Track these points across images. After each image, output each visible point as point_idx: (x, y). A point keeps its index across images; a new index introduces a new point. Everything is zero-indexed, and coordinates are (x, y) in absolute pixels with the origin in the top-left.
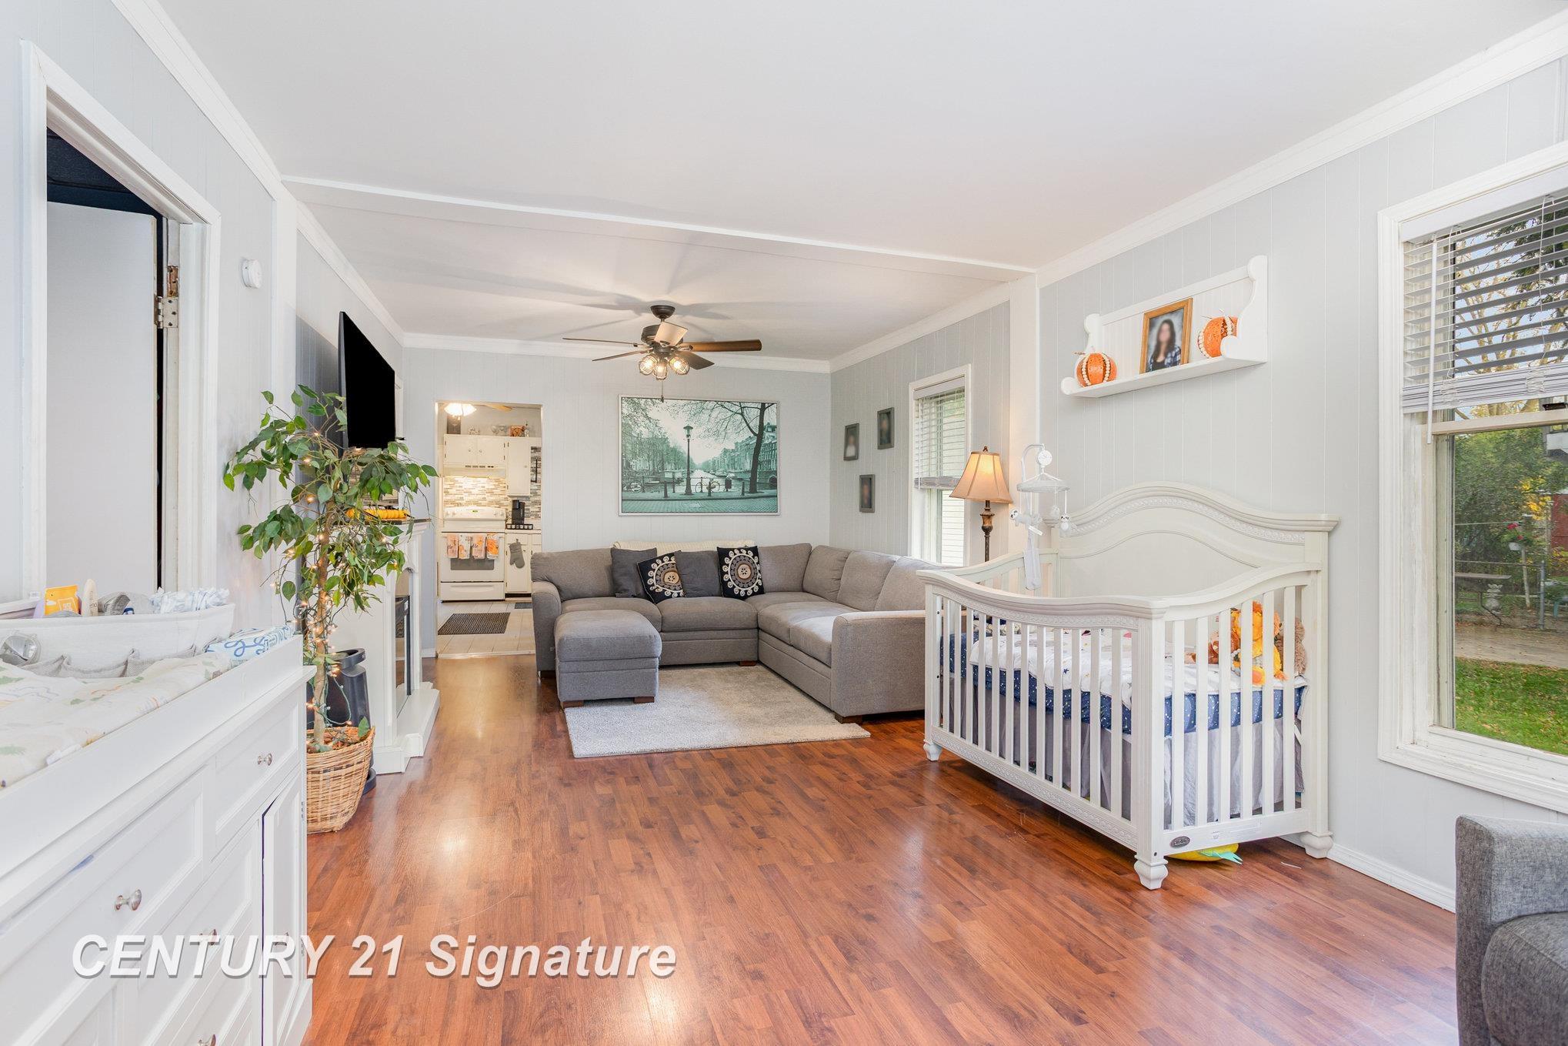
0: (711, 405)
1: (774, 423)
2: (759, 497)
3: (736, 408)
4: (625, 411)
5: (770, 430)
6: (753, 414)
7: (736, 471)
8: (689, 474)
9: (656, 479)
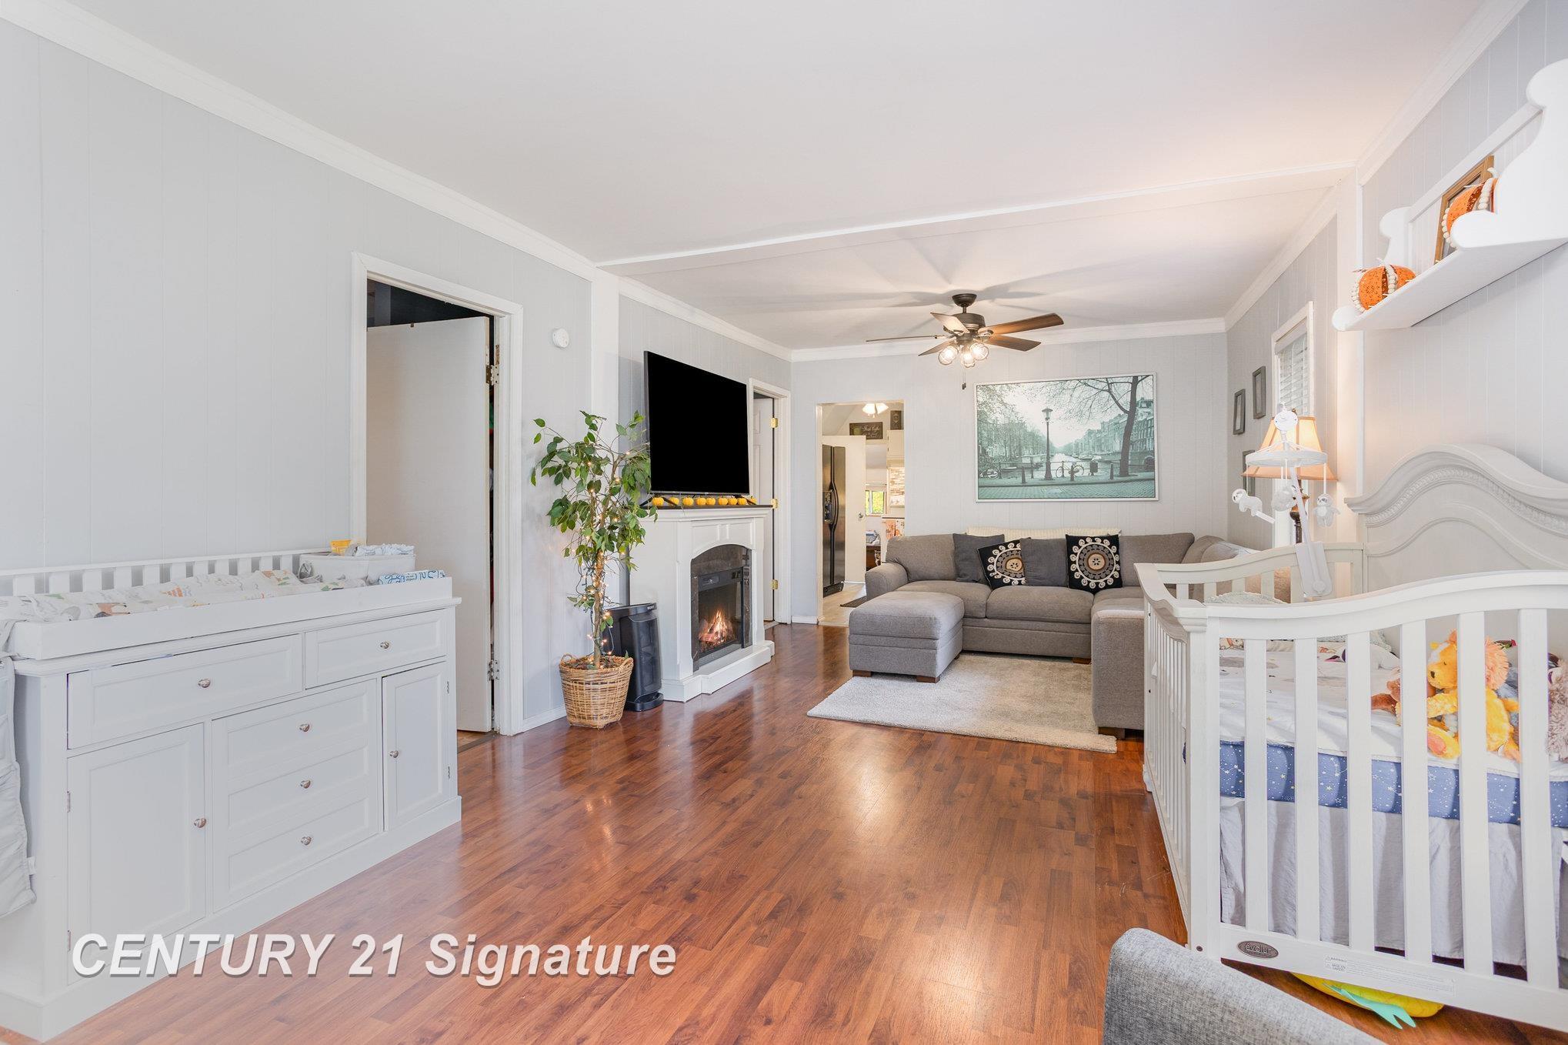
0: (1073, 384)
1: (1149, 397)
2: (1131, 481)
3: (1103, 385)
4: (981, 400)
5: (1144, 405)
6: (1123, 391)
7: (1103, 453)
8: (1048, 458)
9: (1013, 465)
